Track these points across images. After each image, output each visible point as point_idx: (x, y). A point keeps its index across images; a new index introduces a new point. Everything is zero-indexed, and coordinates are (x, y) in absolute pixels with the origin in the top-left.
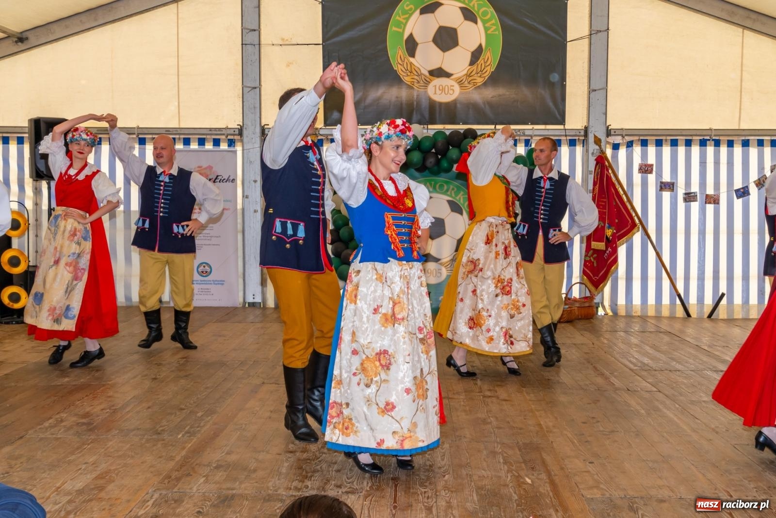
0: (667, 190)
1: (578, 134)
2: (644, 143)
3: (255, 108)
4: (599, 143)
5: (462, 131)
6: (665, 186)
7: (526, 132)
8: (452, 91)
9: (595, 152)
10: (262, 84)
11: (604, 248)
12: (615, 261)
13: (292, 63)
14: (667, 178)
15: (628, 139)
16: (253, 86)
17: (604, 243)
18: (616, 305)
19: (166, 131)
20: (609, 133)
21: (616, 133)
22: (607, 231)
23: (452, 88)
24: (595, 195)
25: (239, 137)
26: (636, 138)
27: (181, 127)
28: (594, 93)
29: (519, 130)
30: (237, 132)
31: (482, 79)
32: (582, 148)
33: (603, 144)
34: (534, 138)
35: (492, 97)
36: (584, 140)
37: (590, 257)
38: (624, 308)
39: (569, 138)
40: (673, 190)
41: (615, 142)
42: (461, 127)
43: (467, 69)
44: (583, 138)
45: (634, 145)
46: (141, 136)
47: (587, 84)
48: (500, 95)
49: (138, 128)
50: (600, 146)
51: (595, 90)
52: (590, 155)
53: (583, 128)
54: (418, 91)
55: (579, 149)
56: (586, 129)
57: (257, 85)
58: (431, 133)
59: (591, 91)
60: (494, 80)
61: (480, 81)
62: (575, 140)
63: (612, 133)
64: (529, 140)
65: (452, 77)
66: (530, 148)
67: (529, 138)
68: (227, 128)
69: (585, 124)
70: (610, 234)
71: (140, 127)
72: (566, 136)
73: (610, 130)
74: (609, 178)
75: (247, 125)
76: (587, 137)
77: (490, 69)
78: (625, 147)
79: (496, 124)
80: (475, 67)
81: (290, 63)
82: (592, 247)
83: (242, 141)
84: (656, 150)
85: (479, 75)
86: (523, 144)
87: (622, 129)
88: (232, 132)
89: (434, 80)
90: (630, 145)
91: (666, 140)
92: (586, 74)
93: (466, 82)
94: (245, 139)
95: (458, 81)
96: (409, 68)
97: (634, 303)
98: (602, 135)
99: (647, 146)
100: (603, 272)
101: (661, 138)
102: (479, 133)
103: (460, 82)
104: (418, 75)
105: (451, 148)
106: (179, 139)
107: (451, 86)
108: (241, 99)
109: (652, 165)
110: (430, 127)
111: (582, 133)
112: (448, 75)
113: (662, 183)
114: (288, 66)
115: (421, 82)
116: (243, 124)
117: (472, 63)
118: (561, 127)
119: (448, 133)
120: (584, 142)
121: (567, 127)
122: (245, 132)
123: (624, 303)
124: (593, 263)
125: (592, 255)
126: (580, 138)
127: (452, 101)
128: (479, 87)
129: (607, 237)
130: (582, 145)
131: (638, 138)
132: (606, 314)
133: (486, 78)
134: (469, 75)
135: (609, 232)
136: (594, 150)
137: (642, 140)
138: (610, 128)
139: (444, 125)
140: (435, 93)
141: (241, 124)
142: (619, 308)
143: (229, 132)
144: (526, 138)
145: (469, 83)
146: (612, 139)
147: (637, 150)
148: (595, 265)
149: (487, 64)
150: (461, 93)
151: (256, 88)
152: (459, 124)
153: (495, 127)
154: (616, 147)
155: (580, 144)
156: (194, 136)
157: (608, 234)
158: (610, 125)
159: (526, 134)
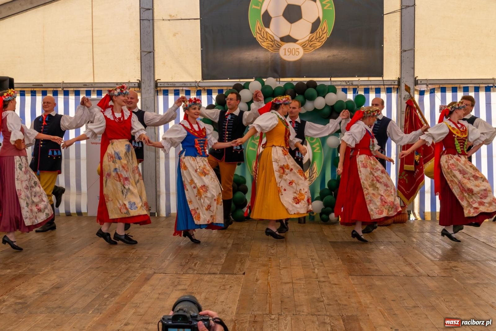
1: (393, 83)
2: (443, 90)
3: (150, 67)
4: (408, 90)
5: (305, 83)
7: (354, 82)
8: (297, 52)
10: (156, 49)
11: (413, 169)
12: (422, 179)
13: (178, 34)
15: (431, 87)
16: (149, 51)
17: (413, 166)
18: (424, 212)
19: (84, 85)
20: (416, 82)
21: (421, 83)
22: (416, 156)
23: (298, 50)
24: (406, 129)
25: (138, 89)
26: (437, 86)
27: (95, 82)
28: (405, 53)
29: (349, 81)
30: (137, 85)
31: (320, 44)
32: (396, 94)
33: (412, 91)
34: (359, 87)
35: (328, 57)
36: (397, 88)
37: (403, 176)
38: (430, 214)
39: (386, 87)
41: (421, 90)
42: (305, 80)
43: (309, 36)
44: (397, 87)
45: (436, 92)
46: (65, 89)
47: (399, 46)
48: (334, 55)
49: (63, 83)
50: (409, 93)
51: (406, 51)
52: (402, 99)
53: (397, 79)
54: (272, 53)
55: (394, 95)
56: (399, 80)
57: (151, 50)
58: (282, 85)
59: (403, 51)
60: (329, 44)
61: (318, 44)
62: (391, 88)
63: (419, 82)
64: (356, 89)
65: (298, 42)
66: (357, 94)
67: (357, 87)
68: (129, 83)
69: (399, 76)
70: (418, 158)
71: (65, 82)
72: (384, 85)
73: (418, 80)
74: (416, 117)
75: (144, 80)
76: (400, 86)
77: (326, 36)
78: (429, 93)
79: (331, 77)
80: (315, 34)
81: (176, 33)
82: (405, 169)
83: (140, 92)
84: (452, 95)
85: (318, 40)
86: (352, 92)
87: (426, 80)
88: (133, 85)
89: (284, 44)
90: (432, 91)
91: (460, 87)
92: (399, 39)
93: (308, 46)
94: (143, 91)
95: (302, 45)
96: (265, 36)
98: (411, 85)
99: (445, 92)
100: (413, 187)
101: (456, 86)
102: (318, 84)
103: (304, 46)
104: (272, 41)
105: (297, 95)
106: (94, 90)
107: (297, 49)
108: (140, 61)
110: (282, 79)
111: (396, 83)
112: (295, 41)
114: (174, 35)
115: (275, 46)
116: (141, 80)
117: (313, 31)
118: (380, 79)
119: (295, 84)
120: (398, 90)
121: (384, 79)
122: (143, 86)
123: (430, 211)
124: (405, 180)
125: (404, 175)
126: (395, 87)
127: (298, 60)
128: (318, 49)
129: (415, 161)
130: (396, 92)
131: (438, 86)
132: (416, 219)
133: (324, 42)
134: (310, 40)
136: (405, 96)
137: (441, 87)
139: (292, 78)
140: (285, 54)
141: (140, 79)
142: (426, 214)
143: (131, 85)
144: (354, 87)
145: (310, 46)
146: (418, 88)
147: (438, 95)
148: (407, 182)
149: (324, 32)
150: (304, 54)
151: (150, 52)
152: (304, 77)
153: (331, 79)
154: (422, 93)
155: (395, 91)
156: (105, 89)
157: (416, 159)
158: (417, 77)
159: (354, 84)
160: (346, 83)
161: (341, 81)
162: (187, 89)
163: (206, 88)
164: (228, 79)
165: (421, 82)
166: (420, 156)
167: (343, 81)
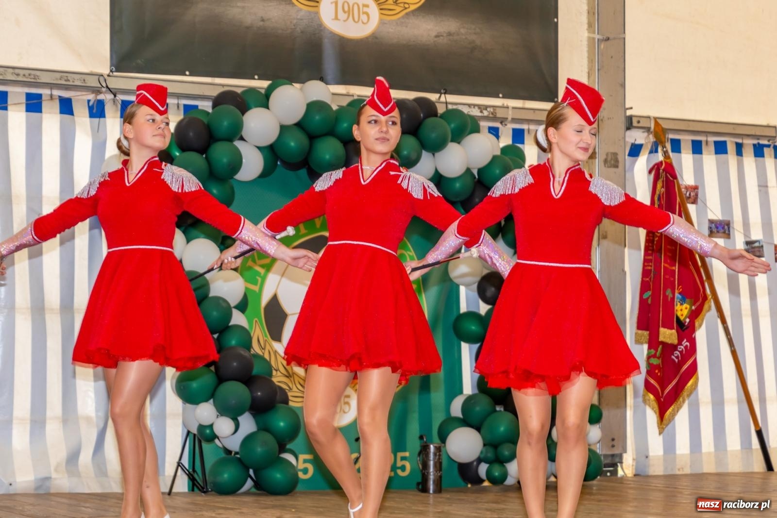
0: (721, 235)
6: (717, 228)
7: (498, 110)
8: (365, 17)
9: (609, 159)
11: (676, 342)
12: (693, 369)
14: (715, 213)
17: (674, 331)
20: (628, 122)
21: (640, 125)
22: (678, 307)
23: (365, 9)
28: (605, 44)
29: (486, 107)
35: (436, 36)
37: (659, 358)
40: (729, 234)
41: (636, 142)
48: (450, 34)
51: (608, 39)
59: (601, 40)
63: (635, 124)
70: (685, 312)
73: (631, 117)
78: (648, 151)
82: (661, 339)
87: (649, 117)
90: (654, 148)
91: (708, 142)
93: (390, 2)
97: (678, 452)
100: (670, 387)
102: (440, 108)
107: (364, 5)
109: (696, 188)
113: (711, 222)
123: (661, 452)
125: (661, 356)
127: (369, 38)
129: (678, 318)
135: (682, 310)
136: (607, 154)
137: (672, 141)
138: (629, 113)
140: (336, 18)
142: (652, 460)
145: (396, 3)
146: (630, 136)
150: (380, 23)
154: (635, 151)
157: (679, 314)
158: (631, 108)
159: (498, 115)
160: (481, 112)
161: (469, 105)
162: (65, 94)
163: (121, 97)
164: (186, 75)
165: (639, 122)
166: (691, 307)
167: (474, 105)
